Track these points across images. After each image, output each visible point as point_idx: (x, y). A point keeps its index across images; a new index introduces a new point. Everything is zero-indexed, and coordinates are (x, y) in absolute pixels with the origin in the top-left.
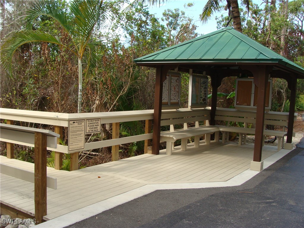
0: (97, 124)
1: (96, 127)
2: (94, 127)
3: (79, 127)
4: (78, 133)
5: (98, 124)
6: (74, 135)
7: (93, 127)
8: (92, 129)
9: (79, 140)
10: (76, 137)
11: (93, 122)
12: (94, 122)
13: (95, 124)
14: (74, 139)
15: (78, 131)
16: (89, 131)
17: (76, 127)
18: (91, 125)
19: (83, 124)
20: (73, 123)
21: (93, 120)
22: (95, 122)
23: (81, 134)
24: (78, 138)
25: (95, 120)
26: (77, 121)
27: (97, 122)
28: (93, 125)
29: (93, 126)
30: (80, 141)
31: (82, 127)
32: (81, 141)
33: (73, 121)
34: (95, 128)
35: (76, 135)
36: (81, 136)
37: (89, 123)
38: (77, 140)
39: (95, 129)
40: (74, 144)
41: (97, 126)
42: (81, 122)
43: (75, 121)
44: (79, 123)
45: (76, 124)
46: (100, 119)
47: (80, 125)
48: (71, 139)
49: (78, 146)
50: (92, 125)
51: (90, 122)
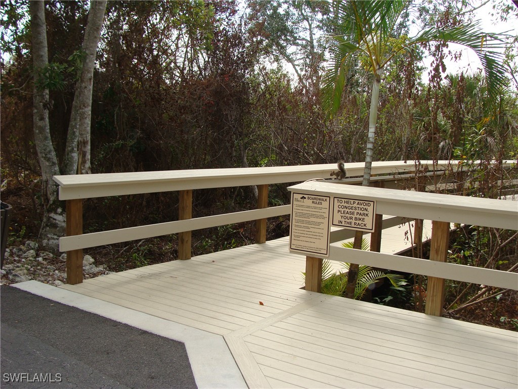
0: (362, 212)
1: (360, 217)
2: (354, 217)
3: (315, 208)
4: (312, 219)
5: (366, 212)
6: (303, 222)
7: (352, 216)
8: (350, 221)
9: (314, 234)
10: (308, 228)
11: (351, 206)
12: (355, 205)
13: (357, 211)
14: (303, 229)
15: (313, 215)
16: (341, 222)
17: (308, 207)
18: (347, 210)
19: (325, 204)
20: (302, 198)
21: (352, 201)
22: (358, 206)
23: (319, 224)
24: (311, 230)
25: (357, 202)
26: (310, 196)
27: (362, 206)
28: (352, 211)
29: (353, 213)
30: (318, 237)
31: (324, 210)
32: (320, 237)
33: (302, 196)
34: (356, 219)
35: (309, 223)
36: (318, 227)
37: (341, 205)
38: (311, 233)
39: (357, 222)
40: (301, 238)
41: (363, 217)
42: (320, 199)
43: (305, 196)
44: (315, 201)
45: (308, 202)
46: (372, 203)
47: (316, 205)
48: (296, 228)
49: (312, 245)
50: (349, 211)
51: (343, 204)
